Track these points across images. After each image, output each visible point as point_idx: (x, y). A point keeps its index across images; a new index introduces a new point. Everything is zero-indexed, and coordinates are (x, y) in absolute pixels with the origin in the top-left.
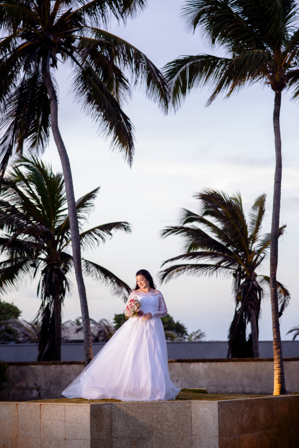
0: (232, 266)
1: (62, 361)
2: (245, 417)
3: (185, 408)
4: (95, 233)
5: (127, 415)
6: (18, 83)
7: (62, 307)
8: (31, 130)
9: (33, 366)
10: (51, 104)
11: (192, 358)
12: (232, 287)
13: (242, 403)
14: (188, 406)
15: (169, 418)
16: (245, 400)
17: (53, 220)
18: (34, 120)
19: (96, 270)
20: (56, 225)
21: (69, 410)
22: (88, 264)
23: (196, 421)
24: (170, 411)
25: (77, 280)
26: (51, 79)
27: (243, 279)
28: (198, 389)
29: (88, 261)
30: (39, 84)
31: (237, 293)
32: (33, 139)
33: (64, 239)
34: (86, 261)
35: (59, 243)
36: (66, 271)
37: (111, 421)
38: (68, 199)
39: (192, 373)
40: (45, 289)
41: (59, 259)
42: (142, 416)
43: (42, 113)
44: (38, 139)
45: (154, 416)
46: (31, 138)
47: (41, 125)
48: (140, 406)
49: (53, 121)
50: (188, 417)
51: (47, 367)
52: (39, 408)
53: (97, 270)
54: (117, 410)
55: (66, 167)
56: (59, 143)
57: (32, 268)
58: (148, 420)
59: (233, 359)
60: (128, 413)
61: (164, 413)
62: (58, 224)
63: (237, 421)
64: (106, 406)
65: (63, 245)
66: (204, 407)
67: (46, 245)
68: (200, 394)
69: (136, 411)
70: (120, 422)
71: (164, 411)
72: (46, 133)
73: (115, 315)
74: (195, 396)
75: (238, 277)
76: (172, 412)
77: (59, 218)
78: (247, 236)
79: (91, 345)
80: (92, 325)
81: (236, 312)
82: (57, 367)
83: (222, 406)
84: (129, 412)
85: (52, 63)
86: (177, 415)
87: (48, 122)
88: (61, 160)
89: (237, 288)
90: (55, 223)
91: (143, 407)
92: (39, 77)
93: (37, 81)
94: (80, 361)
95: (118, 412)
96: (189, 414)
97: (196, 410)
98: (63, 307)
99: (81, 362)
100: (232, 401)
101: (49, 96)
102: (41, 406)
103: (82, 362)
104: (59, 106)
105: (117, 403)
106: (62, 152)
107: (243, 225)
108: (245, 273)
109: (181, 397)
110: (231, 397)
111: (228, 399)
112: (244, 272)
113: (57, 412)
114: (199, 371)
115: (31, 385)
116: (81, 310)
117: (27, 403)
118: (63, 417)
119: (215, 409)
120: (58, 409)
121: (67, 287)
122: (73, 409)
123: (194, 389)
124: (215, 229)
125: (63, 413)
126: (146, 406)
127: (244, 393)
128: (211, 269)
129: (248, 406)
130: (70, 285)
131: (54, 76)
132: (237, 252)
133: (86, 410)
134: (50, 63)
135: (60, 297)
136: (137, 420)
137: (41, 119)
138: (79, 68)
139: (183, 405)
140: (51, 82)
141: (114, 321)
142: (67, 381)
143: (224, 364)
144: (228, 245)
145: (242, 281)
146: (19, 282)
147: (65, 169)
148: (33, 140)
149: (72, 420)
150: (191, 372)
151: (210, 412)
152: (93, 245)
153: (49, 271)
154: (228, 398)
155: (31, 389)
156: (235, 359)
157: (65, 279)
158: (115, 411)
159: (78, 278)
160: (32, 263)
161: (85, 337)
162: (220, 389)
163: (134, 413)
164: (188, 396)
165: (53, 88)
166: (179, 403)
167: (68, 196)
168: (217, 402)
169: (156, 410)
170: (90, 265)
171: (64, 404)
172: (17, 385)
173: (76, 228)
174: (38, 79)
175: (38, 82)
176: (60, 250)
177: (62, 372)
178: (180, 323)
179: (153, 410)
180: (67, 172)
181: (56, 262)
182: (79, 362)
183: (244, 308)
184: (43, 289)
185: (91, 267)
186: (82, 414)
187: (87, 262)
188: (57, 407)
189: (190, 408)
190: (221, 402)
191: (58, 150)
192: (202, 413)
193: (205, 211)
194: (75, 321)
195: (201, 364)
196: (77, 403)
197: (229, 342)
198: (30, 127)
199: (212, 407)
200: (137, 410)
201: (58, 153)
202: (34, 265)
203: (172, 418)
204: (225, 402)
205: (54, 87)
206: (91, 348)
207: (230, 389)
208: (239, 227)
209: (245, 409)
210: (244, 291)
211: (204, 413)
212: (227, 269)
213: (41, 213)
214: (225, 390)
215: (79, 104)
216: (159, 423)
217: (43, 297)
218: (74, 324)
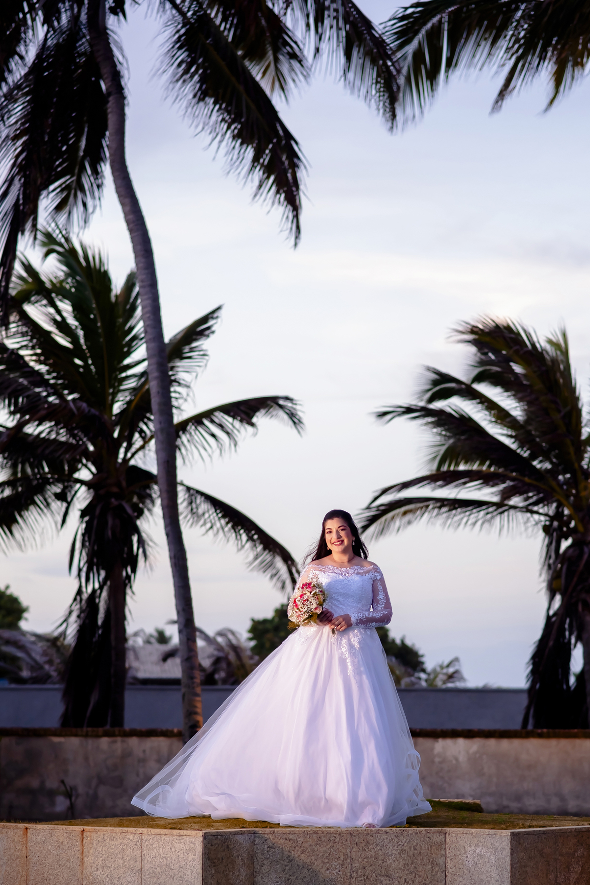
0: (541, 505)
1: (127, 726)
2: (576, 870)
3: (431, 847)
4: (212, 421)
5: (291, 861)
6: (31, 54)
7: (128, 599)
8: (59, 169)
9: (56, 740)
10: (110, 105)
11: (438, 727)
12: (541, 557)
13: (568, 836)
14: (438, 841)
15: (391, 869)
16: (576, 829)
17: (110, 387)
18: (69, 146)
19: (213, 510)
20: (116, 399)
21: (152, 845)
22: (192, 495)
23: (456, 878)
24: (394, 852)
25: (167, 535)
26: (109, 43)
27: (566, 539)
28: (459, 800)
29: (193, 489)
30: (80, 55)
31: (551, 572)
32: (62, 191)
33: (137, 435)
34: (189, 489)
35: (125, 444)
36: (140, 513)
37: (253, 875)
38: (149, 337)
39: (440, 763)
40: (87, 555)
41: (124, 484)
42: (328, 862)
43: (86, 130)
44: (73, 192)
45: (356, 865)
46: (58, 190)
47: (84, 157)
48: (323, 839)
49: (114, 146)
50: (437, 869)
51: (90, 743)
52: (79, 838)
53: (216, 511)
54: (266, 847)
55: (143, 260)
56: (127, 201)
57: (59, 503)
58: (340, 873)
59: (539, 731)
60: (293, 856)
61: (381, 858)
62: (121, 399)
63: (556, 880)
64: (240, 838)
65: (133, 450)
66: (477, 845)
67: (91, 448)
68: (465, 814)
69: (313, 851)
70: (274, 876)
71: (380, 853)
72: (96, 179)
73: (253, 620)
74: (454, 818)
75: (555, 534)
76: (398, 856)
77: (125, 383)
78: (580, 433)
79: (198, 690)
80: (200, 643)
81: (549, 618)
82: (115, 742)
83: (519, 843)
84: (295, 854)
85: (113, 5)
86: (412, 863)
87: (102, 151)
88: (133, 241)
89: (551, 561)
90: (114, 394)
91: (329, 841)
92: (81, 39)
93: (77, 48)
94: (170, 728)
95: (270, 853)
96: (441, 861)
97: (458, 853)
98: (132, 598)
99: (172, 732)
100: (544, 832)
101: (105, 84)
102: (83, 835)
103: (176, 730)
104: (127, 111)
105: (268, 830)
106: (134, 222)
107: (568, 408)
108: (573, 524)
109: (420, 820)
110: (541, 823)
111: (533, 827)
112: (570, 523)
113: (123, 850)
114: (457, 759)
115: (52, 783)
116: (177, 605)
117: (50, 826)
118: (136, 862)
119: (504, 849)
120: (126, 841)
121: (141, 550)
122: (161, 843)
123: (452, 800)
124: (502, 416)
125: (137, 853)
126: (337, 840)
127: (564, 813)
128: (488, 513)
129: (582, 845)
130: (148, 545)
131: (118, 36)
132: (554, 473)
133: (192, 846)
134: (107, 6)
135: (124, 574)
136: (316, 874)
137: (83, 144)
138: (179, 18)
139: (427, 839)
140: (111, 51)
141: (250, 635)
142: (138, 775)
143: (516, 743)
144: (533, 457)
145: (565, 544)
146: (27, 533)
147: (141, 265)
148: (62, 193)
149: (158, 869)
150: (437, 760)
151: (492, 857)
152: (205, 449)
153: (98, 511)
154: (535, 823)
155: (51, 794)
156: (545, 730)
157: (137, 530)
158: (263, 850)
159: (169, 528)
160: (58, 490)
161: (183, 671)
162: (505, 802)
163: (308, 854)
164: (439, 817)
165: (115, 66)
166: (416, 833)
167: (149, 330)
168: (507, 832)
169: (361, 848)
170: (199, 499)
171: (140, 830)
172: (20, 783)
173: (167, 407)
174: (77, 45)
175: (78, 52)
176: (126, 461)
177: (127, 754)
178: (409, 642)
179: (354, 850)
180: (146, 271)
181: (115, 490)
182: (167, 731)
183: (567, 609)
184: (84, 554)
185: (200, 504)
186: (182, 856)
187: (192, 491)
188: (124, 839)
189: (444, 847)
190: (519, 833)
191: (126, 216)
192: (471, 860)
193: (476, 371)
194: (155, 634)
195: (461, 741)
196: (171, 829)
197: (531, 691)
198: (57, 163)
199: (497, 844)
200: (316, 849)
201: (124, 226)
202: (61, 497)
203: (400, 869)
204: (528, 833)
205: (117, 63)
206: (198, 699)
207: (531, 804)
208: (559, 411)
209: (575, 851)
210: (568, 569)
211: (476, 859)
212: (529, 515)
213: (81, 370)
214: (519, 805)
215: (177, 106)
216: (367, 881)
217: (83, 575)
218: (153, 640)
